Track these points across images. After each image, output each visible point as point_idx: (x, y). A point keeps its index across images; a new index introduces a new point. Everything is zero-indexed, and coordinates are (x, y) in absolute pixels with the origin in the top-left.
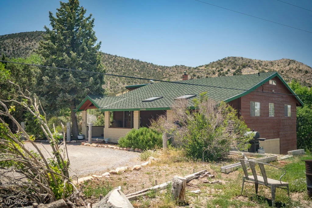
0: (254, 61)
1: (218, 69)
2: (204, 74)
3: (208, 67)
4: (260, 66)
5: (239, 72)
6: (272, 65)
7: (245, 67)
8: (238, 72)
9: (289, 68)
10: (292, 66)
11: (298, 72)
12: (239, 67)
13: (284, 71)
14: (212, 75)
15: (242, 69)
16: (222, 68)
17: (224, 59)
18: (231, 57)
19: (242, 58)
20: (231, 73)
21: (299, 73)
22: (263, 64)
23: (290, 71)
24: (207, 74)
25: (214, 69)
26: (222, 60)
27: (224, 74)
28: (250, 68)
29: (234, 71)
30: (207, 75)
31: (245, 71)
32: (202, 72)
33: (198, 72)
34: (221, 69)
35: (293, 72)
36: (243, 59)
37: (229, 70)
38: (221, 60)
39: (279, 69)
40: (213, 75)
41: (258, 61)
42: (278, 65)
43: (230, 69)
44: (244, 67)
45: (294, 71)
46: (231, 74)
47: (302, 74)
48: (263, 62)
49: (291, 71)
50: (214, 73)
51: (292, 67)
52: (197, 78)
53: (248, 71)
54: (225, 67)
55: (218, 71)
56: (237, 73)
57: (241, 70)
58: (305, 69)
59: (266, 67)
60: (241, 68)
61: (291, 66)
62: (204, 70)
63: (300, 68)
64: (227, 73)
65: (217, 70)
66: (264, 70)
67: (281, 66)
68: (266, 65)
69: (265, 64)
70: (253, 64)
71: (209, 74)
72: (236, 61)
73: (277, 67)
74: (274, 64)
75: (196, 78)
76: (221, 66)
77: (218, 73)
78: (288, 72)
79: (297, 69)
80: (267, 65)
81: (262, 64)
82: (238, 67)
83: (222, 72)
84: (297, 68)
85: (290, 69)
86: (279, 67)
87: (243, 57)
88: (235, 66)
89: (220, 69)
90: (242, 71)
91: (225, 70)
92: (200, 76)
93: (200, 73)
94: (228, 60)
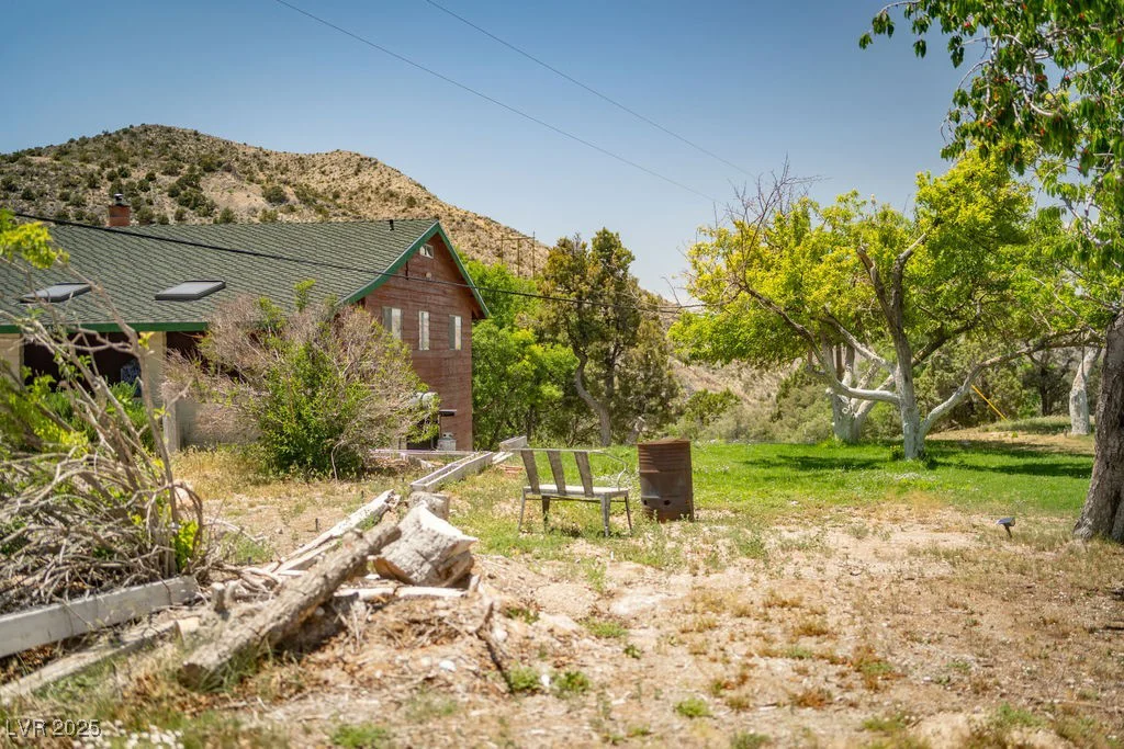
0: (241, 151)
1: (108, 170)
2: (51, 184)
3: (66, 159)
4: (261, 170)
5: (191, 185)
6: (303, 168)
7: (213, 170)
8: (189, 188)
9: (358, 186)
10: (367, 179)
11: (385, 200)
12: (192, 170)
13: (343, 195)
14: (85, 189)
15: (203, 175)
16: (125, 165)
17: (125, 131)
18: (156, 126)
19: (196, 134)
20: (160, 187)
21: (389, 204)
22: (273, 162)
23: (360, 194)
24: (64, 186)
25: (93, 167)
26: (117, 133)
27: (133, 190)
28: (229, 176)
29: (173, 180)
30: (66, 191)
31: (211, 186)
32: (45, 175)
33: (23, 174)
34: (121, 170)
35: (369, 199)
36: (198, 140)
37: (151, 178)
38: (114, 136)
39: (325, 185)
40: (91, 191)
41: (253, 151)
42: (323, 173)
43: (157, 174)
44: (209, 169)
45: (373, 197)
46: (160, 193)
47: (397, 208)
48: (273, 157)
49: (363, 196)
50: (93, 185)
51: (368, 183)
52: (23, 197)
53: (224, 183)
54: (135, 165)
55: (111, 178)
56: (185, 189)
57: (197, 178)
58: (407, 191)
59: (282, 174)
60: (197, 173)
61: (364, 177)
62: (52, 170)
63: (393, 188)
64: (146, 189)
65: (105, 174)
66: (282, 185)
67: (332, 176)
68: (281, 167)
69: (280, 164)
70: (237, 160)
71: (75, 186)
72: (174, 143)
73: (318, 176)
74: (310, 165)
75: (16, 198)
76: (120, 160)
77: (110, 184)
78: (354, 197)
79: (382, 191)
80: (286, 169)
81: (266, 163)
82: (187, 167)
83: (124, 182)
84: (382, 185)
85: (361, 189)
86: (324, 178)
87: (201, 131)
88: (175, 163)
89: (116, 170)
90: (201, 184)
91: (138, 175)
92: (34, 192)
93: (36, 178)
94: (142, 136)
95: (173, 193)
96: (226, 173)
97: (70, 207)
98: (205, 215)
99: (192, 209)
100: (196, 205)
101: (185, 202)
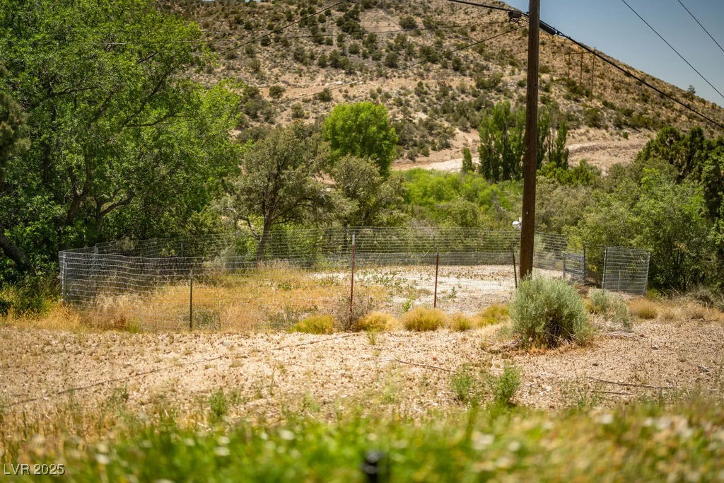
95: (340, 23)
96: (379, 9)
97: (273, 34)
98: (358, 38)
99: (350, 34)
100: (353, 31)
101: (346, 30)
